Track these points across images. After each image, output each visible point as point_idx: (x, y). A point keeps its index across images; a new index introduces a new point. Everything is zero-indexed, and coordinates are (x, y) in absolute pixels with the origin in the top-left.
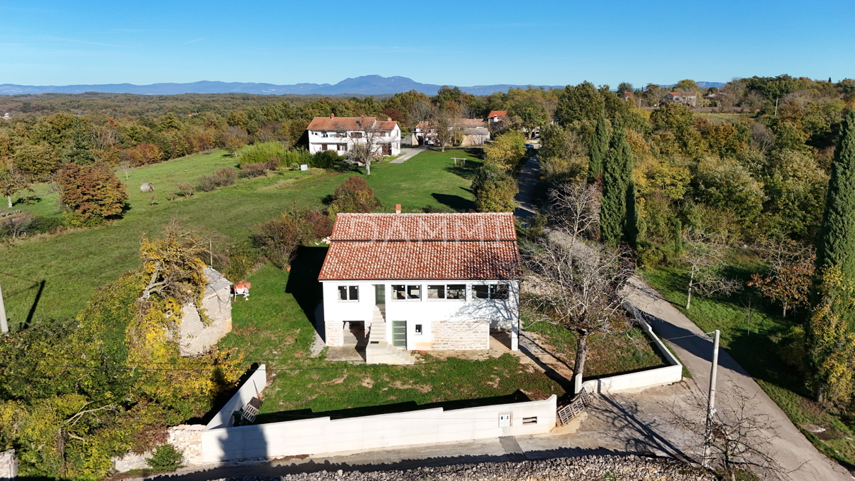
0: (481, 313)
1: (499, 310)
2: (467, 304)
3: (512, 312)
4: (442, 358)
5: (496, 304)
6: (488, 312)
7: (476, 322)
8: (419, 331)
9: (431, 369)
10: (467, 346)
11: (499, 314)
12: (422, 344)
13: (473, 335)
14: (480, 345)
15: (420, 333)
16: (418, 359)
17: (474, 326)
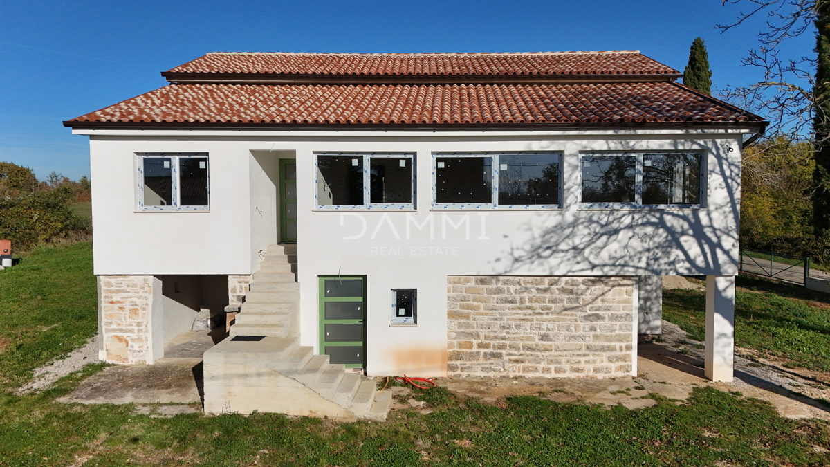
0: (614, 247)
1: (674, 239)
2: (569, 217)
3: (719, 245)
4: (489, 400)
5: (668, 218)
6: (636, 244)
7: (599, 279)
8: (408, 314)
9: (455, 434)
10: (565, 366)
11: (676, 253)
12: (416, 355)
13: (584, 326)
14: (606, 364)
15: (411, 319)
16: (403, 400)
17: (587, 297)
